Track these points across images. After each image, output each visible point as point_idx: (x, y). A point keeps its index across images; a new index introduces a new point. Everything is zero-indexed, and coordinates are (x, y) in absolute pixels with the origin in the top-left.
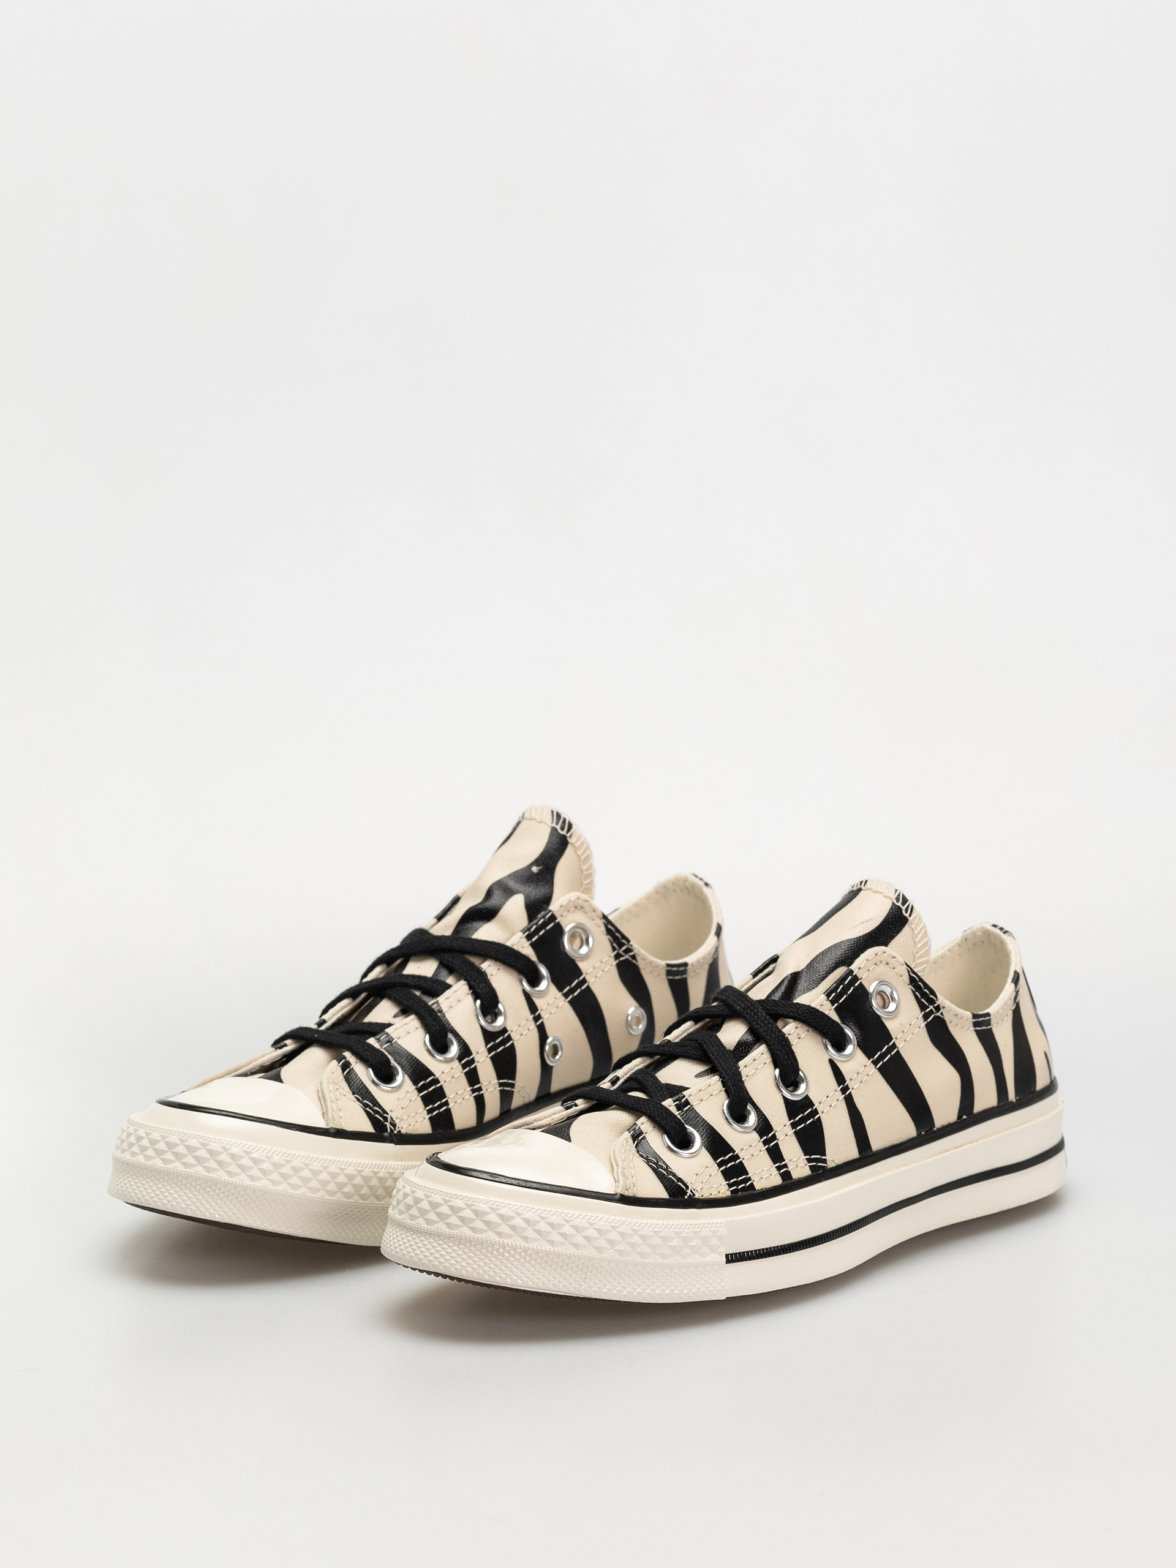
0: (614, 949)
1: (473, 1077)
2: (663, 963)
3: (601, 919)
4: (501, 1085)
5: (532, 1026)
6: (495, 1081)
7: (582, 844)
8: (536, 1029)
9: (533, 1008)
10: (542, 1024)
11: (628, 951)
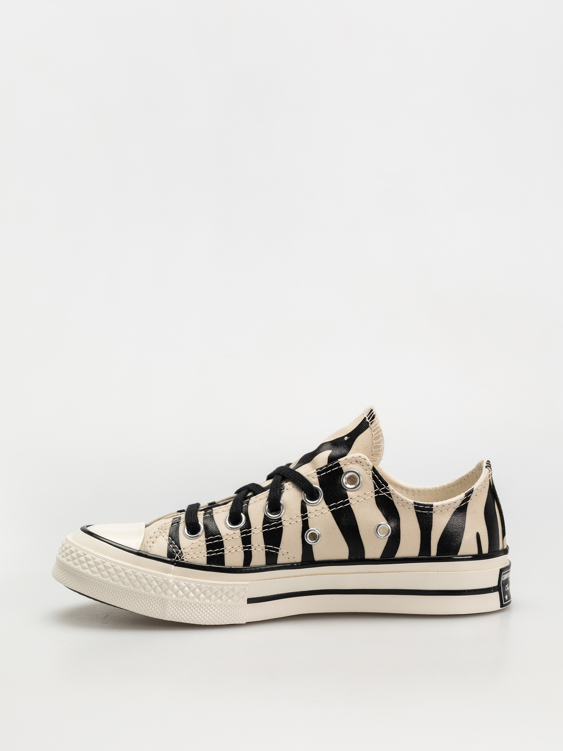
0: (375, 488)
1: (246, 540)
2: (412, 501)
3: (371, 470)
4: (266, 548)
5: (300, 520)
6: (263, 545)
7: (377, 428)
8: (301, 522)
9: (304, 510)
10: (307, 521)
11: (385, 490)
